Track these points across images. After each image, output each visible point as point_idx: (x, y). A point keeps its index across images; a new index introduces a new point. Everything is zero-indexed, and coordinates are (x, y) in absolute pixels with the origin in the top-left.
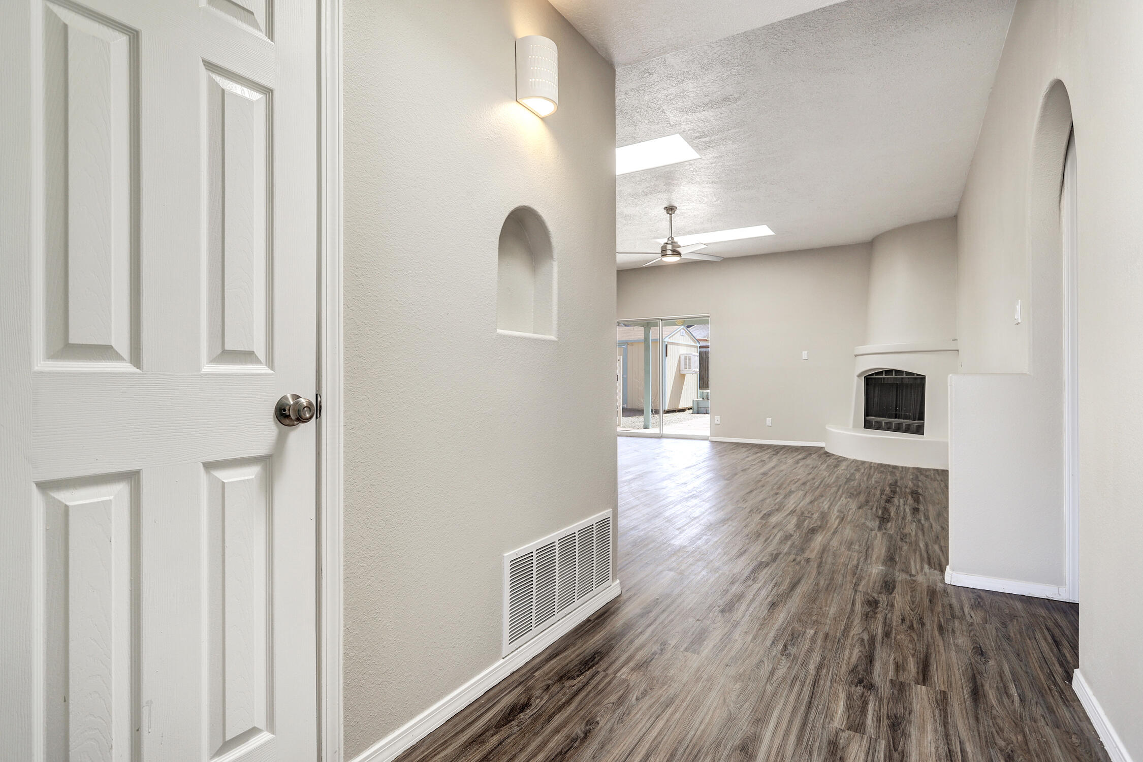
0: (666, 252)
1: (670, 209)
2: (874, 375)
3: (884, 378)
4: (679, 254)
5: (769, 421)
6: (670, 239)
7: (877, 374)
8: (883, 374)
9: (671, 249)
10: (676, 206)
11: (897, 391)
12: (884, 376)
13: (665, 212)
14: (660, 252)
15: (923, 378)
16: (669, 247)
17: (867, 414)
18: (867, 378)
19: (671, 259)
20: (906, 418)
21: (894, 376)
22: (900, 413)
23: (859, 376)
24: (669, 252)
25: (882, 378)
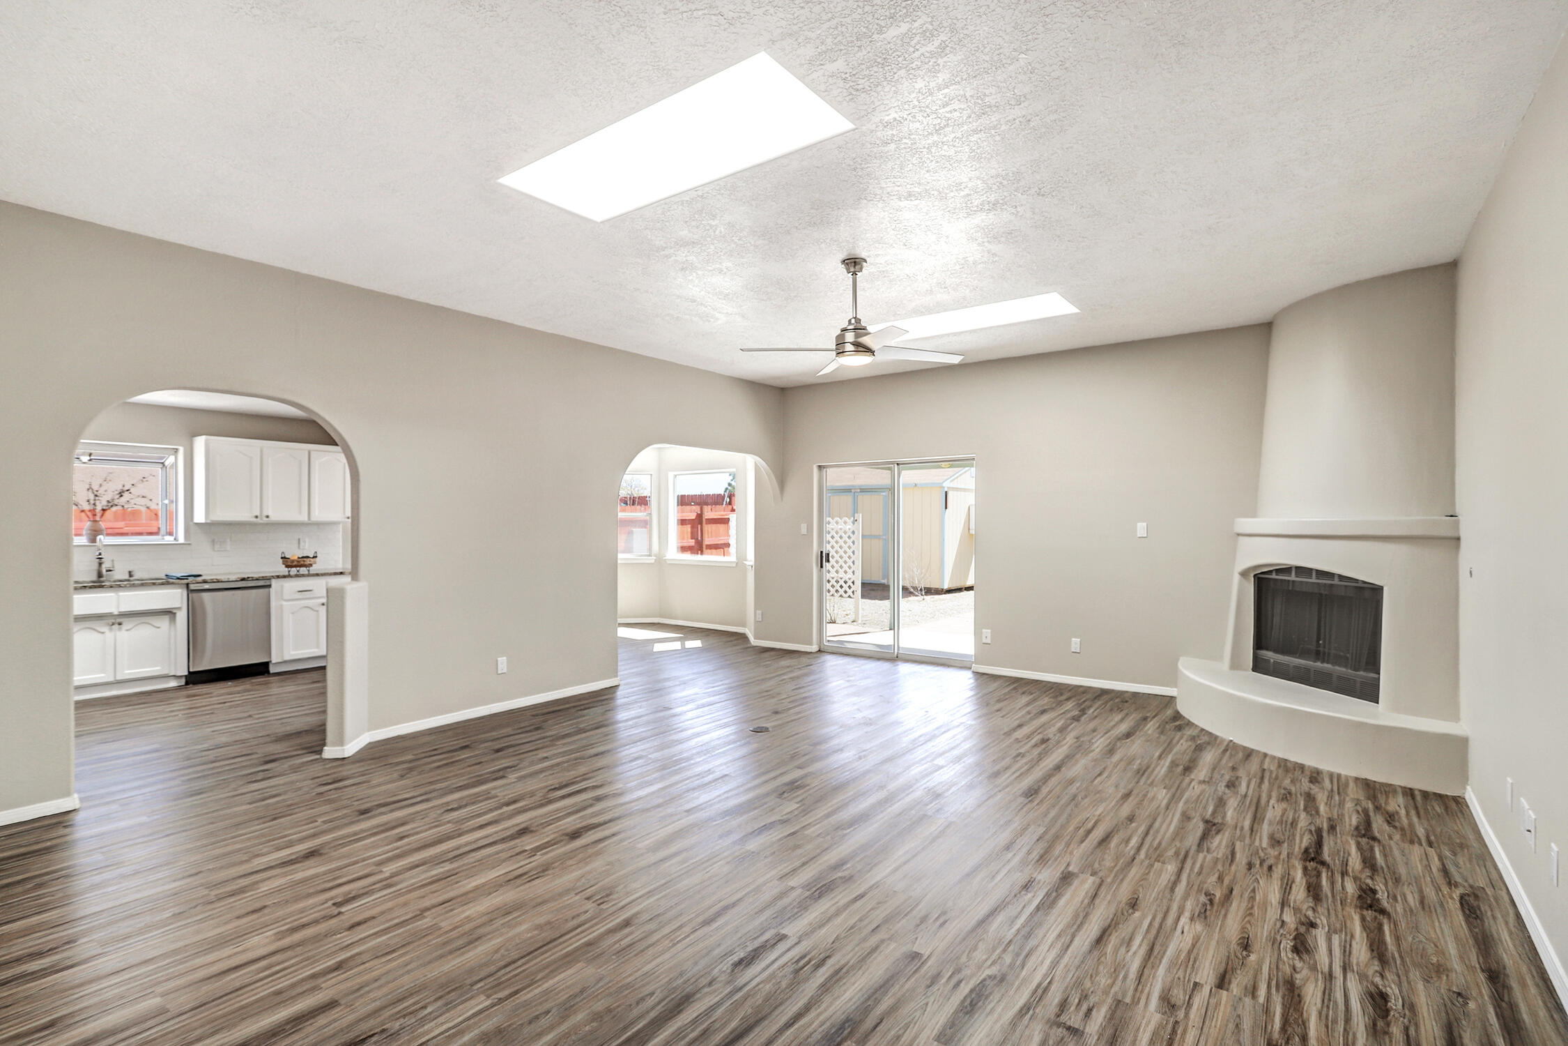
0: (844, 347)
1: (853, 264)
2: (1274, 573)
3: (1293, 581)
4: (869, 351)
5: (1075, 643)
6: (853, 321)
7: (1279, 571)
8: (1290, 573)
9: (851, 341)
10: (863, 256)
11: (1319, 612)
12: (1293, 577)
13: (842, 268)
14: (834, 347)
15: (1377, 591)
16: (850, 337)
17: (1259, 644)
18: (1259, 578)
19: (855, 362)
20: (1337, 660)
21: (1314, 580)
22: (1326, 650)
23: (1244, 574)
24: (849, 347)
25: (1289, 581)
